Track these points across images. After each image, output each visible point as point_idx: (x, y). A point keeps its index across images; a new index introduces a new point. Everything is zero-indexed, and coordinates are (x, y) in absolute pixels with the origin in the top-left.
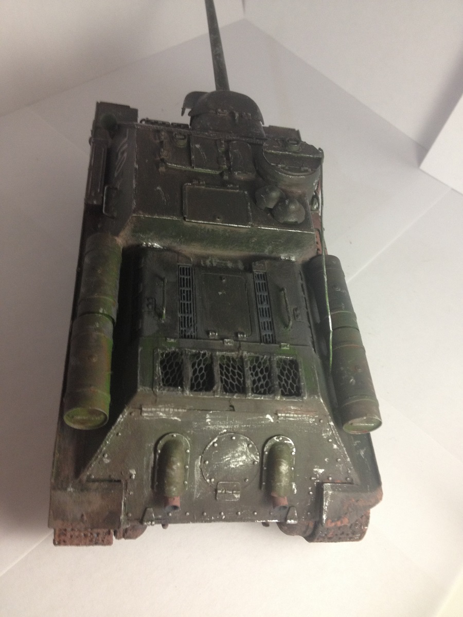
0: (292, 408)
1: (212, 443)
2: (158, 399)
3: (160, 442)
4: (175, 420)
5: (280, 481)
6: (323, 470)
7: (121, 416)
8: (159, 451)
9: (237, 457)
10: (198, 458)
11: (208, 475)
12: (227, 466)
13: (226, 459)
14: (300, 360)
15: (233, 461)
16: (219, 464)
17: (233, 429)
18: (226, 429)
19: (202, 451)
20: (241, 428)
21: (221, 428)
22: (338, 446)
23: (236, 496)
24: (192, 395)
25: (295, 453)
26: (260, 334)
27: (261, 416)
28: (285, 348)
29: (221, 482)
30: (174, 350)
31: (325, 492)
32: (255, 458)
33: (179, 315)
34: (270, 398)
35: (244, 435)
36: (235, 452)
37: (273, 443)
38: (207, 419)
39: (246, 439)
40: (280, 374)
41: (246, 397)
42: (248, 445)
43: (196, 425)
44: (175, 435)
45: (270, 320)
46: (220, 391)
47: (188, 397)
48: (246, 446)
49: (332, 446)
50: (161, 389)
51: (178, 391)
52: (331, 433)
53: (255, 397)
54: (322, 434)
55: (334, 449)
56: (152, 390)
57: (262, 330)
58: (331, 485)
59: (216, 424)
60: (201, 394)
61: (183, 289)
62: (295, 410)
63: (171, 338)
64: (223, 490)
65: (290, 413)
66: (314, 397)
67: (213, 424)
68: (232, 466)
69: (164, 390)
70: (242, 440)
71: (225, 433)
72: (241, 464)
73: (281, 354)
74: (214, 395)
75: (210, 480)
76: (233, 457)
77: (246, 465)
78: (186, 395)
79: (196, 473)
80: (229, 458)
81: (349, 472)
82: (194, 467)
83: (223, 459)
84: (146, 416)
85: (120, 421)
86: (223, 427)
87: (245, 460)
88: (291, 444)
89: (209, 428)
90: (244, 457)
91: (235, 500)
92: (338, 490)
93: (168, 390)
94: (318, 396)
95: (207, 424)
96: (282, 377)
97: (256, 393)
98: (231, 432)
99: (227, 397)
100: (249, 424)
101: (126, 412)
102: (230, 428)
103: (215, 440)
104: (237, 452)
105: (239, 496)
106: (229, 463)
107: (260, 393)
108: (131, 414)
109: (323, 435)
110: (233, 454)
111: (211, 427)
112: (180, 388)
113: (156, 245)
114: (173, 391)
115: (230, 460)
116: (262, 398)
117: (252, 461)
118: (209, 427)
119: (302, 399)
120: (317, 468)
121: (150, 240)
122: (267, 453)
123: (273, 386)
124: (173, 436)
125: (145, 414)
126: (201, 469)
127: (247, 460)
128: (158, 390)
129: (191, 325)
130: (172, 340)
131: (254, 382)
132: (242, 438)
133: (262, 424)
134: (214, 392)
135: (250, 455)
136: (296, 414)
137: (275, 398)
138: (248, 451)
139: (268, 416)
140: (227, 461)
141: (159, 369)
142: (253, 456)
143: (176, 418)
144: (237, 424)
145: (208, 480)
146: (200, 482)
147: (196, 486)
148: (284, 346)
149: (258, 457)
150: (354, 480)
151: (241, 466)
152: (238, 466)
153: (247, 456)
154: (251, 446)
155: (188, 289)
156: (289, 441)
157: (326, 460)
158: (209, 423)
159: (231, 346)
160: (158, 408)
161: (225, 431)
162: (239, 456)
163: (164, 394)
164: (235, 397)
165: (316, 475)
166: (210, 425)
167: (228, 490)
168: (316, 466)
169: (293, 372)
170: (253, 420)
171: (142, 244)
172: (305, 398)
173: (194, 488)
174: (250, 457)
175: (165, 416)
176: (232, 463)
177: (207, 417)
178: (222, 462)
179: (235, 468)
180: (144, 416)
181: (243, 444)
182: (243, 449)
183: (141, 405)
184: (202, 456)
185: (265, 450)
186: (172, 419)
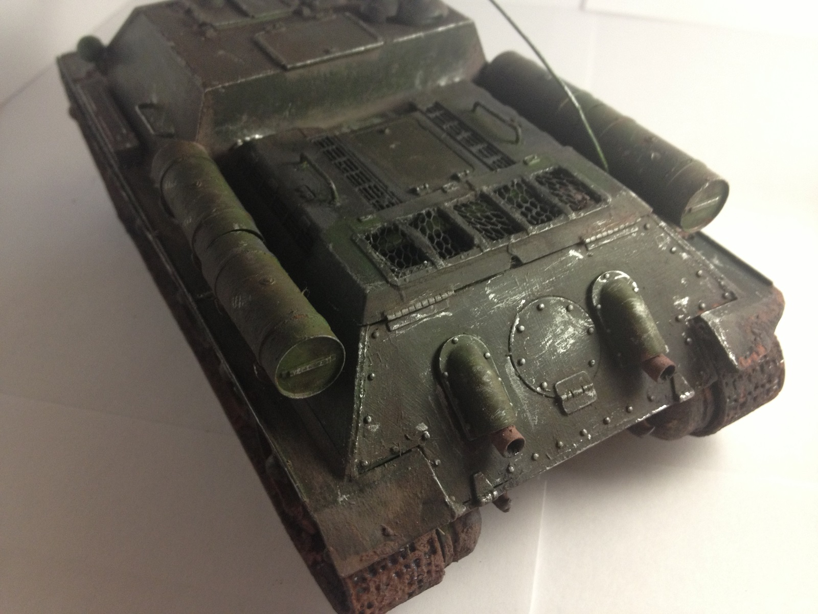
0: (600, 223)
1: (514, 329)
2: (403, 292)
3: (440, 359)
4: (443, 316)
6: (687, 299)
7: (361, 346)
8: (446, 374)
9: (560, 334)
10: (506, 361)
11: (534, 380)
12: (554, 355)
13: (548, 344)
14: (565, 165)
15: (559, 341)
16: (541, 356)
17: (533, 294)
18: (523, 298)
19: (507, 349)
20: (543, 288)
21: (515, 301)
22: (689, 252)
23: (592, 394)
24: (450, 265)
25: (638, 287)
26: (485, 164)
27: (562, 256)
28: (534, 162)
29: (558, 383)
30: (380, 226)
31: (710, 323)
32: (586, 324)
33: (357, 189)
34: (562, 221)
35: (554, 296)
36: (554, 328)
37: (600, 288)
38: (489, 294)
39: (560, 300)
40: (552, 191)
41: (528, 234)
42: (568, 309)
43: (478, 311)
44: (456, 339)
45: (486, 145)
46: (487, 241)
47: (446, 271)
48: (564, 311)
49: (681, 257)
50: (400, 275)
51: (426, 267)
52: (668, 238)
53: (540, 229)
54: (658, 246)
55: (685, 261)
56: (387, 282)
57: (485, 160)
58: (711, 313)
59: (506, 297)
60: (463, 257)
61: (337, 162)
62: (605, 225)
63: (366, 214)
64: (568, 394)
65: (601, 232)
66: (621, 194)
67: (501, 300)
68: (561, 351)
69: (404, 274)
70: (555, 304)
71: (525, 305)
72: (572, 341)
74: (482, 251)
75: (541, 386)
76: (556, 336)
77: (579, 340)
78: (441, 268)
79: (514, 386)
80: (551, 341)
81: (723, 283)
82: (508, 379)
83: (544, 346)
84: (399, 329)
85: (363, 353)
86: (517, 298)
87: (574, 334)
88: (625, 278)
89: (499, 308)
90: (571, 330)
91: (593, 401)
92: (725, 314)
93: (411, 272)
94: (625, 191)
95: (492, 303)
96: (557, 192)
97: (538, 224)
98: (533, 300)
99: (501, 245)
100: (551, 277)
101: (365, 335)
102: (529, 295)
103: (517, 322)
104: (556, 325)
105: (594, 392)
106: (553, 349)
107: (543, 222)
108: (373, 336)
109: (660, 246)
110: (554, 331)
111: (500, 305)
112: (426, 262)
114: (419, 269)
115: (554, 342)
116: (552, 226)
117: (584, 330)
118: (498, 305)
119: (607, 203)
120: (676, 299)
122: (599, 306)
123: (554, 206)
124: (453, 342)
125: (396, 327)
126: (519, 376)
127: (577, 333)
128: (396, 279)
129: (382, 193)
130: (370, 217)
131: (523, 214)
132: (552, 302)
133: (569, 269)
134: (478, 246)
135: (577, 322)
136: (609, 229)
137: (569, 218)
138: (571, 318)
139: (572, 253)
140: (550, 345)
141: (376, 256)
142: (583, 322)
143: (443, 314)
144: (534, 285)
145: (538, 389)
146: (528, 398)
147: (525, 407)
148: (531, 160)
149: (590, 320)
150: (735, 292)
151: (573, 344)
152: (568, 346)
153: (574, 326)
154: (571, 307)
155: (344, 159)
156: (620, 274)
157: (683, 282)
158: (496, 301)
159: (457, 190)
160: (411, 306)
161: (523, 301)
162: (563, 332)
163: (408, 280)
164: (513, 241)
165: (681, 310)
166: (498, 303)
167: (574, 389)
168: (674, 298)
169: (567, 180)
170: (554, 268)
172: (610, 200)
173: (525, 412)
174: (578, 325)
175: (426, 317)
176: (558, 346)
177: (488, 292)
178: (544, 352)
179: (567, 351)
180: (395, 330)
181: (559, 309)
182: (563, 317)
183: (382, 314)
184: (511, 356)
185: (595, 304)
186: (439, 317)
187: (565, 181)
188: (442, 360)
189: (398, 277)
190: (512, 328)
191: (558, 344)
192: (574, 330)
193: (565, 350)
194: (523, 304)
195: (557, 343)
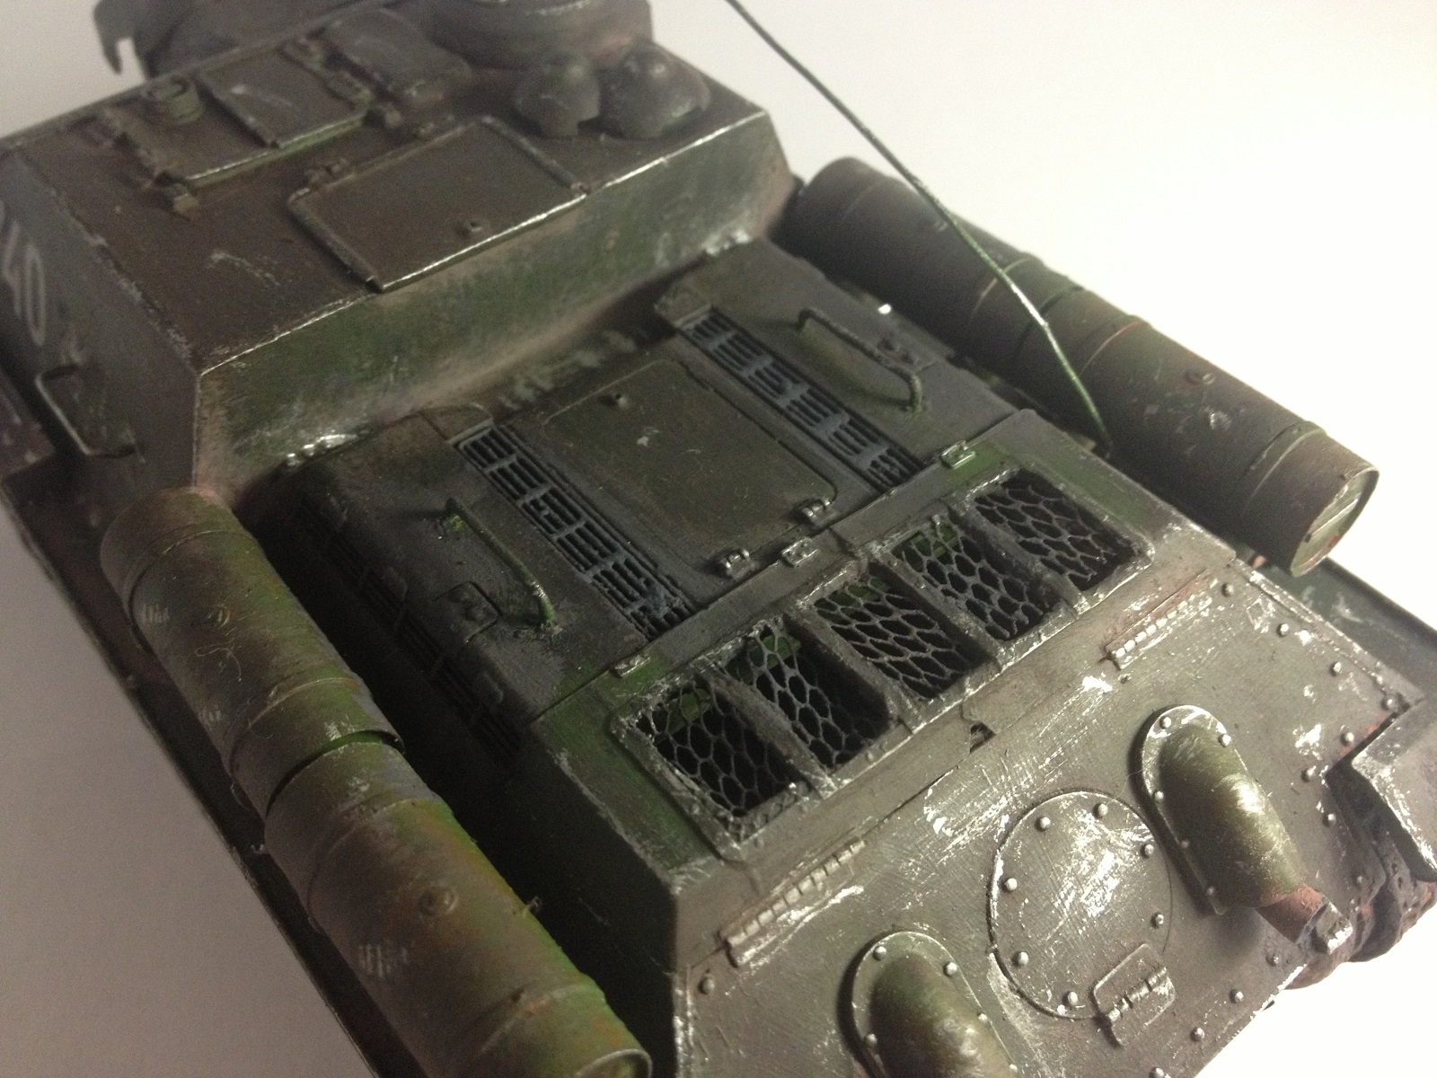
0: (1136, 606)
1: (995, 890)
2: (755, 872)
3: (855, 1006)
4: (847, 900)
5: (1267, 845)
6: (1318, 728)
7: (678, 1022)
8: (872, 1038)
9: (1088, 874)
10: (987, 965)
11: (1049, 992)
12: (1082, 924)
13: (1067, 904)
14: (1034, 464)
15: (1088, 890)
16: (1056, 935)
17: (1023, 798)
18: (1004, 812)
19: (985, 937)
20: (1041, 776)
21: (989, 821)
22: (1312, 628)
23: (1163, 990)
24: (846, 782)
25: (1229, 734)
26: (858, 471)
27: (1069, 696)
28: (964, 460)
29: (1098, 986)
30: (666, 686)
31: (1374, 782)
32: (1136, 838)
33: (588, 578)
34: (1063, 621)
35: (1065, 791)
36: (1074, 863)
37: (1155, 752)
38: (933, 821)
39: (1079, 797)
40: (1022, 538)
41: (999, 669)
42: (1096, 812)
43: (915, 865)
44: (882, 950)
45: (847, 418)
46: (915, 704)
47: (840, 797)
48: (1089, 818)
49: (1297, 641)
50: (743, 832)
51: (796, 799)
52: (1270, 605)
53: (1021, 650)
54: (1253, 626)
55: (1308, 646)
56: (719, 856)
57: (854, 459)
58: (1369, 753)
59: (970, 818)
60: (871, 756)
61: (528, 499)
62: (1149, 608)
63: (627, 657)
64: (1120, 1004)
65: (1142, 628)
66: (1170, 531)
67: (959, 828)
68: (1094, 911)
69: (753, 829)
70: (1070, 810)
71: (1010, 828)
72: (1113, 883)
73: (968, 485)
74: (910, 732)
75: (1065, 1001)
76: (1080, 881)
77: (1129, 876)
78: (830, 793)
79: (1011, 1016)
80: (1073, 893)
81: (1380, 679)
82: (997, 1004)
83: (1059, 912)
84: (756, 957)
85: (686, 1040)
86: (991, 813)
87: (1116, 866)
88: (1201, 718)
89: (957, 846)
90: (1109, 859)
91: (1168, 1004)
92: (1397, 752)
93: (767, 820)
94: (1178, 522)
95: (944, 840)
96: (1033, 540)
97: (1014, 637)
98: (1025, 812)
99: (948, 709)
100: (1054, 748)
101: (684, 994)
102: (1015, 800)
103: (999, 873)
104: (1078, 857)
105: (1169, 983)
106: (1079, 908)
107: (1023, 630)
108: (701, 988)
109: (1257, 626)
110: (1075, 871)
111: (959, 840)
112: (793, 785)
113: (331, 438)
114: (782, 809)
115: (1078, 895)
116: (1044, 638)
117: (1133, 851)
118: (954, 843)
119: (1147, 560)
120: (1299, 733)
121: (302, 433)
122: (1160, 795)
123: (1037, 581)
124: (876, 956)
125: (748, 954)
126: (1019, 992)
127: (1120, 862)
128: (735, 845)
129: (648, 582)
130: (638, 662)
131: (974, 609)
132: (1064, 805)
133: (1087, 721)
134: (900, 721)
135: (1119, 837)
136: (1159, 616)
137: (1076, 611)
138: (1106, 831)
139: (1089, 683)
140: (1072, 904)
141: (677, 778)
142: (1130, 834)
143: (845, 893)
144: (1022, 774)
145: (1061, 1010)
146: (1042, 1034)
147: (1039, 1056)
148: (956, 457)
149: (1144, 826)
150: (1404, 695)
151: (1118, 890)
152: (1108, 897)
153: (1113, 848)
154: (1104, 809)
155: (544, 491)
156: (1190, 711)
157: (1307, 693)
158: (949, 832)
159: (816, 559)
160: (776, 900)
161: (1006, 819)
162: (1093, 867)
163: (761, 842)
164: (970, 692)
165: (1310, 756)
166: (954, 836)
167: (1132, 991)
168: (1294, 733)
169: (1047, 504)
170: (1057, 727)
171: (285, 463)
172: (1151, 552)
173: (1038, 1066)
174: (1121, 844)
175: (810, 913)
176: (1087, 903)
177: (929, 819)
178: (1061, 923)
179: (1107, 907)
180: (748, 963)
181: (1080, 819)
182: (1089, 834)
183: (717, 935)
184: (996, 952)
185: (1150, 791)
186: (837, 904)
187: (1041, 506)
188: (859, 1006)
189: (738, 840)
190: (989, 886)
191: (1087, 899)
192: (1115, 858)
193: (1103, 908)
194: (1006, 825)
195: (1084, 896)
